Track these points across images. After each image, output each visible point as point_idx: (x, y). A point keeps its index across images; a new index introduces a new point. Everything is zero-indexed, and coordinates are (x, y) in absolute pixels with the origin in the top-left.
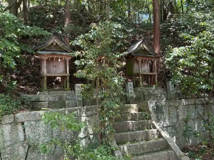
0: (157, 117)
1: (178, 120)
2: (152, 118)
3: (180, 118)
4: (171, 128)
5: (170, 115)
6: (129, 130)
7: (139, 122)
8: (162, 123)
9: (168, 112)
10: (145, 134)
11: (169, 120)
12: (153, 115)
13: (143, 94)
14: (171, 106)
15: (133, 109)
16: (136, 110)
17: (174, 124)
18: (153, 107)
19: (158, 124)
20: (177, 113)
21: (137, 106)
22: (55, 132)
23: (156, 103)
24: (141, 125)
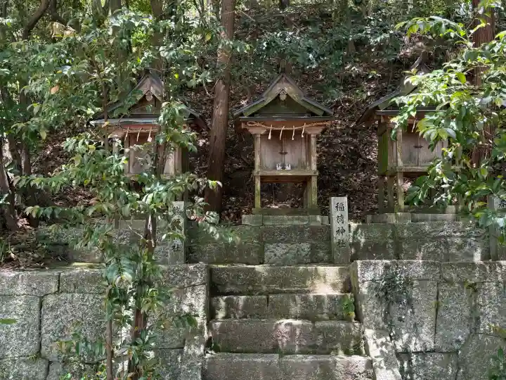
0: (387, 317)
1: (474, 332)
2: (366, 319)
3: (486, 325)
4: (438, 357)
5: (441, 312)
6: (275, 349)
7: (314, 327)
8: (405, 337)
9: (433, 302)
10: (318, 371)
11: (435, 329)
12: (370, 308)
13: (393, 234)
14: (450, 282)
15: (325, 282)
16: (334, 286)
17: (456, 346)
18: (373, 280)
19: (379, 341)
20: (474, 309)
21: (341, 272)
22: (48, 332)
23: (387, 267)
24: (320, 337)
